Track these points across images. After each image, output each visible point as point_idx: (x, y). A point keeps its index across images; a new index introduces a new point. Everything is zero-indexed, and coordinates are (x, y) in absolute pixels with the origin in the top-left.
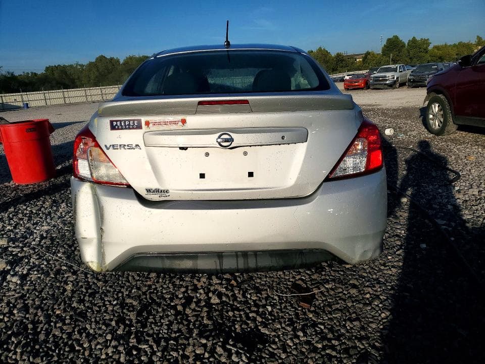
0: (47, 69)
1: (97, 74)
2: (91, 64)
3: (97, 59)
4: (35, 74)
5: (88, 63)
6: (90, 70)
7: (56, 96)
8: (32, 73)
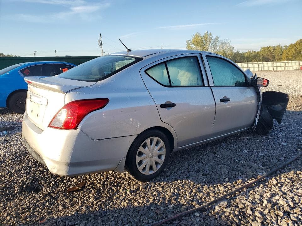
0: (262, 48)
1: (294, 52)
2: (292, 45)
3: (297, 42)
4: (255, 52)
5: (290, 44)
6: (290, 49)
7: (267, 66)
8: (253, 51)
